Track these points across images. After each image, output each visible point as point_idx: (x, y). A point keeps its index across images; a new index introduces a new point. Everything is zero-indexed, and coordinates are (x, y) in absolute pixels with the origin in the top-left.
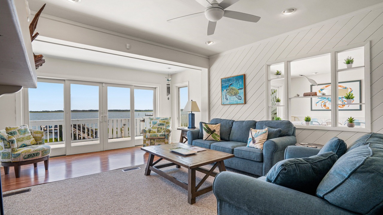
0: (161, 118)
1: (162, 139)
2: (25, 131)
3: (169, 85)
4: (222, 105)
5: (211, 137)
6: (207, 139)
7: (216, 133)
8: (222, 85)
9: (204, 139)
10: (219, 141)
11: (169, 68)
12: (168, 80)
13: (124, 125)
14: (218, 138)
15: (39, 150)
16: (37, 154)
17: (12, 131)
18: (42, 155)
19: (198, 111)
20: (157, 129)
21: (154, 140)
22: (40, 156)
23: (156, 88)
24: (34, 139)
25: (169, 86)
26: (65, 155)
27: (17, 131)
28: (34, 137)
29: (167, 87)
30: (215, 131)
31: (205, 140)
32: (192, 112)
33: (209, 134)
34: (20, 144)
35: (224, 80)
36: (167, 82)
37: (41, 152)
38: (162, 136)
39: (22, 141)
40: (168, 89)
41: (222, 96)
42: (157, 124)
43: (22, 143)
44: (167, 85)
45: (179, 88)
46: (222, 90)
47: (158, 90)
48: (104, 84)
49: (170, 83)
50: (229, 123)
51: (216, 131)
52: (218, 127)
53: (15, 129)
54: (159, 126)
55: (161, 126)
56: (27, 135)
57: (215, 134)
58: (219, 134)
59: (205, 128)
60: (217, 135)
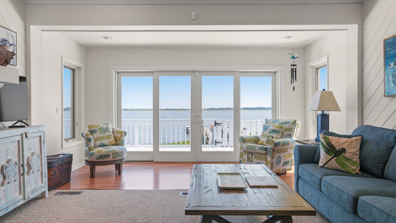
0: (281, 121)
1: (261, 154)
2: (106, 130)
3: (295, 65)
4: (385, 96)
5: (334, 163)
6: (326, 166)
7: (347, 155)
8: (386, 52)
9: (321, 164)
10: (354, 173)
11: (288, 37)
12: (293, 58)
13: (244, 129)
14: (354, 168)
15: (110, 152)
16: (108, 156)
17: (94, 129)
18: (113, 157)
19: (337, 109)
20: (267, 138)
21: (252, 155)
22: (111, 159)
23: (275, 72)
24: (114, 139)
25: (295, 67)
26: (152, 161)
27: (98, 130)
28: (114, 137)
29: (291, 68)
30: (344, 150)
31: (322, 167)
32: (323, 111)
33: (330, 155)
34: (98, 143)
35: (390, 41)
36: (291, 61)
37: (112, 154)
38: (261, 149)
39: (101, 140)
40: (293, 72)
41: (386, 77)
42: (268, 130)
43: (101, 142)
44: (292, 65)
45: (317, 69)
46: (386, 64)
47: (278, 74)
48: (197, 73)
49: (296, 61)
50: (388, 136)
51: (347, 151)
52: (354, 144)
53: (96, 126)
54: (270, 133)
55: (272, 135)
56: (107, 134)
57: (344, 157)
58: (356, 159)
59: (322, 144)
60: (349, 159)
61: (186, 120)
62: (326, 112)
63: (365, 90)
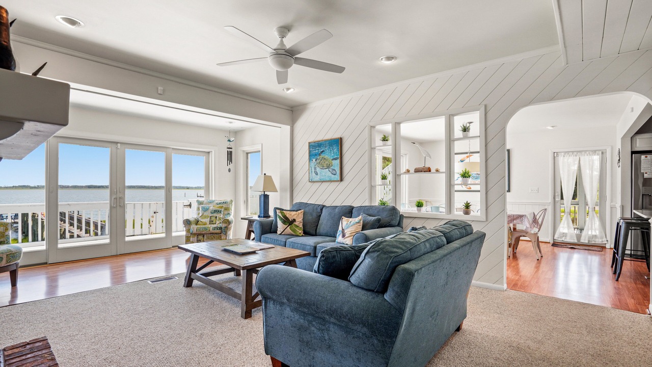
0: (217, 201)
1: (216, 234)
3: (231, 148)
4: (309, 182)
5: (289, 230)
6: (283, 233)
7: (296, 223)
8: (310, 152)
9: (279, 232)
10: (301, 235)
11: (231, 123)
12: (229, 141)
13: (155, 213)
14: (300, 232)
19: (274, 190)
20: (209, 218)
21: (204, 236)
23: (209, 153)
25: (230, 150)
26: (46, 264)
29: (228, 152)
30: (294, 220)
31: (280, 234)
32: (264, 192)
33: (286, 225)
35: (313, 144)
36: (228, 144)
38: (216, 229)
40: (230, 154)
41: (310, 169)
42: (209, 211)
44: (228, 148)
45: (247, 154)
46: (310, 160)
47: (212, 156)
48: (119, 145)
49: (232, 145)
50: (317, 209)
51: (297, 220)
52: (300, 215)
54: (212, 213)
55: (215, 215)
57: (295, 225)
58: (301, 226)
59: (280, 217)
60: (298, 226)
61: (68, 204)
62: (266, 193)
63: (294, 176)
